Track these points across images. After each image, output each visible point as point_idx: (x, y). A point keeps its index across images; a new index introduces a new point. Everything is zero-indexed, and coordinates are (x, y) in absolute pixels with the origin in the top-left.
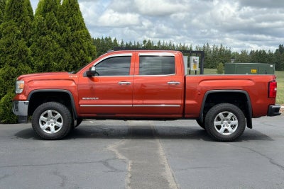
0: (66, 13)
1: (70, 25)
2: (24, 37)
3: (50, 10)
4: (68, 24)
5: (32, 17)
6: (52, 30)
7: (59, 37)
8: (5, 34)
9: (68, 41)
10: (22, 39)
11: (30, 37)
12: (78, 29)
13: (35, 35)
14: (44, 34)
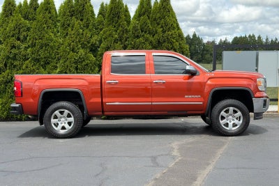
0: (159, 15)
1: (162, 27)
2: (121, 40)
3: (144, 14)
4: (160, 26)
5: (129, 22)
6: (145, 32)
7: (151, 38)
8: (105, 39)
9: (159, 42)
10: (119, 43)
11: (126, 40)
12: (169, 30)
13: (130, 39)
14: (138, 37)
